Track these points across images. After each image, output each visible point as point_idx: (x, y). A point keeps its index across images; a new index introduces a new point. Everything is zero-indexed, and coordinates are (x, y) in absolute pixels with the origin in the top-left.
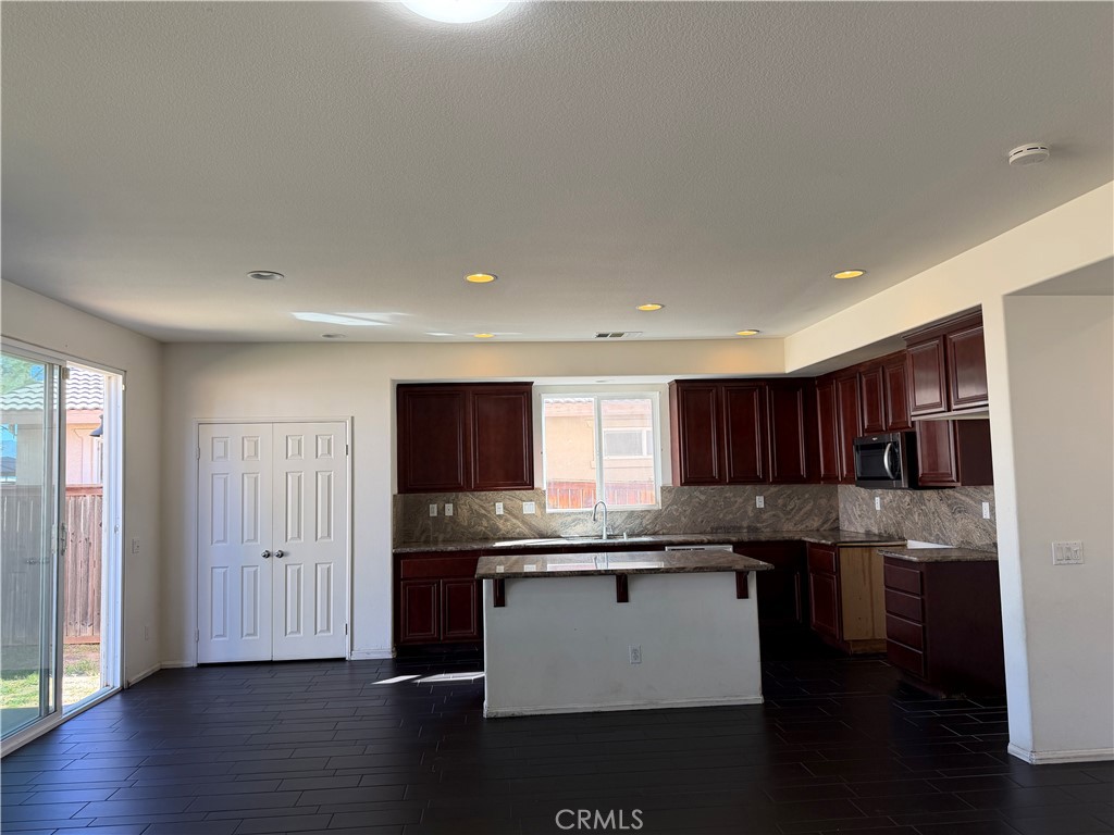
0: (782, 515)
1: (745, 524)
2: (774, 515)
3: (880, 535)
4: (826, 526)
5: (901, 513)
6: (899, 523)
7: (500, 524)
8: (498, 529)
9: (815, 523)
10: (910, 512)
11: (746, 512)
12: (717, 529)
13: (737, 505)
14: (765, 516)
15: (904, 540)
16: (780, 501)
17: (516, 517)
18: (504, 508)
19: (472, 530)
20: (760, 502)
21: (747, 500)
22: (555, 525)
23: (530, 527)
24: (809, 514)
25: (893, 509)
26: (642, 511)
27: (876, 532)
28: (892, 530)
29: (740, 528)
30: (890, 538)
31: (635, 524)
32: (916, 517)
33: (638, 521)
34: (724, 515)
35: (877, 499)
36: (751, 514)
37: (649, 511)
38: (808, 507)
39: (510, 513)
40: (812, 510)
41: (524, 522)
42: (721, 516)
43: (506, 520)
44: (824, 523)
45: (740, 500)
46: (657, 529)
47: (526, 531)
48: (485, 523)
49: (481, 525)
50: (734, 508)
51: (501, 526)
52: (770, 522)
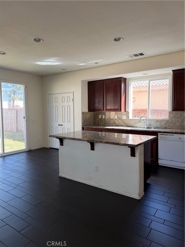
7: (116, 121)
8: (116, 123)
17: (120, 120)
18: (117, 117)
19: (109, 123)
22: (131, 123)
23: (125, 123)
26: (162, 120)
31: (158, 124)
33: (159, 123)
37: (164, 120)
39: (119, 118)
41: (123, 121)
43: (118, 120)
46: (166, 127)
47: (123, 124)
48: (112, 121)
49: (111, 121)
51: (116, 122)
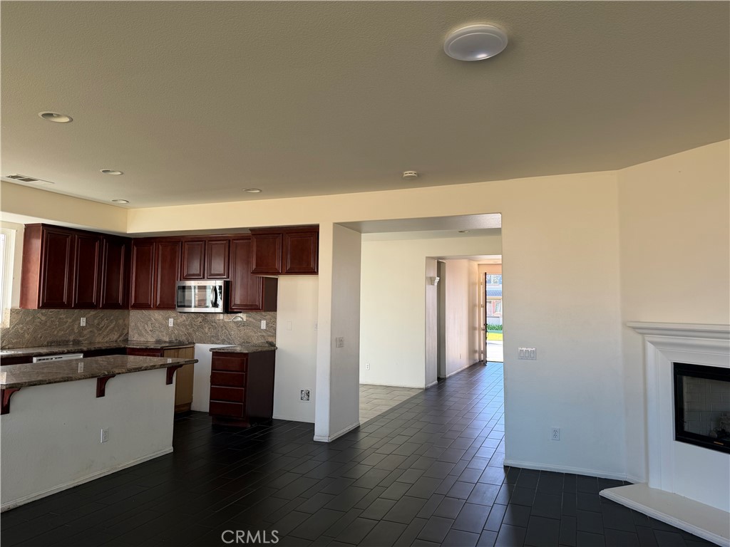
0: (96, 331)
1: (71, 338)
2: (91, 331)
3: (170, 342)
4: (121, 339)
5: (192, 327)
6: (190, 334)
9: (115, 336)
10: (201, 327)
11: (73, 330)
12: (51, 343)
13: (67, 325)
14: (85, 332)
15: (194, 343)
16: (96, 321)
20: (83, 322)
21: (74, 321)
24: (112, 330)
25: (186, 326)
27: (167, 340)
28: (183, 338)
29: (68, 341)
30: (181, 343)
32: (206, 330)
34: (58, 332)
35: (171, 320)
36: (76, 331)
38: (112, 326)
40: (114, 328)
42: (55, 333)
44: (120, 336)
45: (70, 320)
50: (65, 326)
52: (88, 336)
